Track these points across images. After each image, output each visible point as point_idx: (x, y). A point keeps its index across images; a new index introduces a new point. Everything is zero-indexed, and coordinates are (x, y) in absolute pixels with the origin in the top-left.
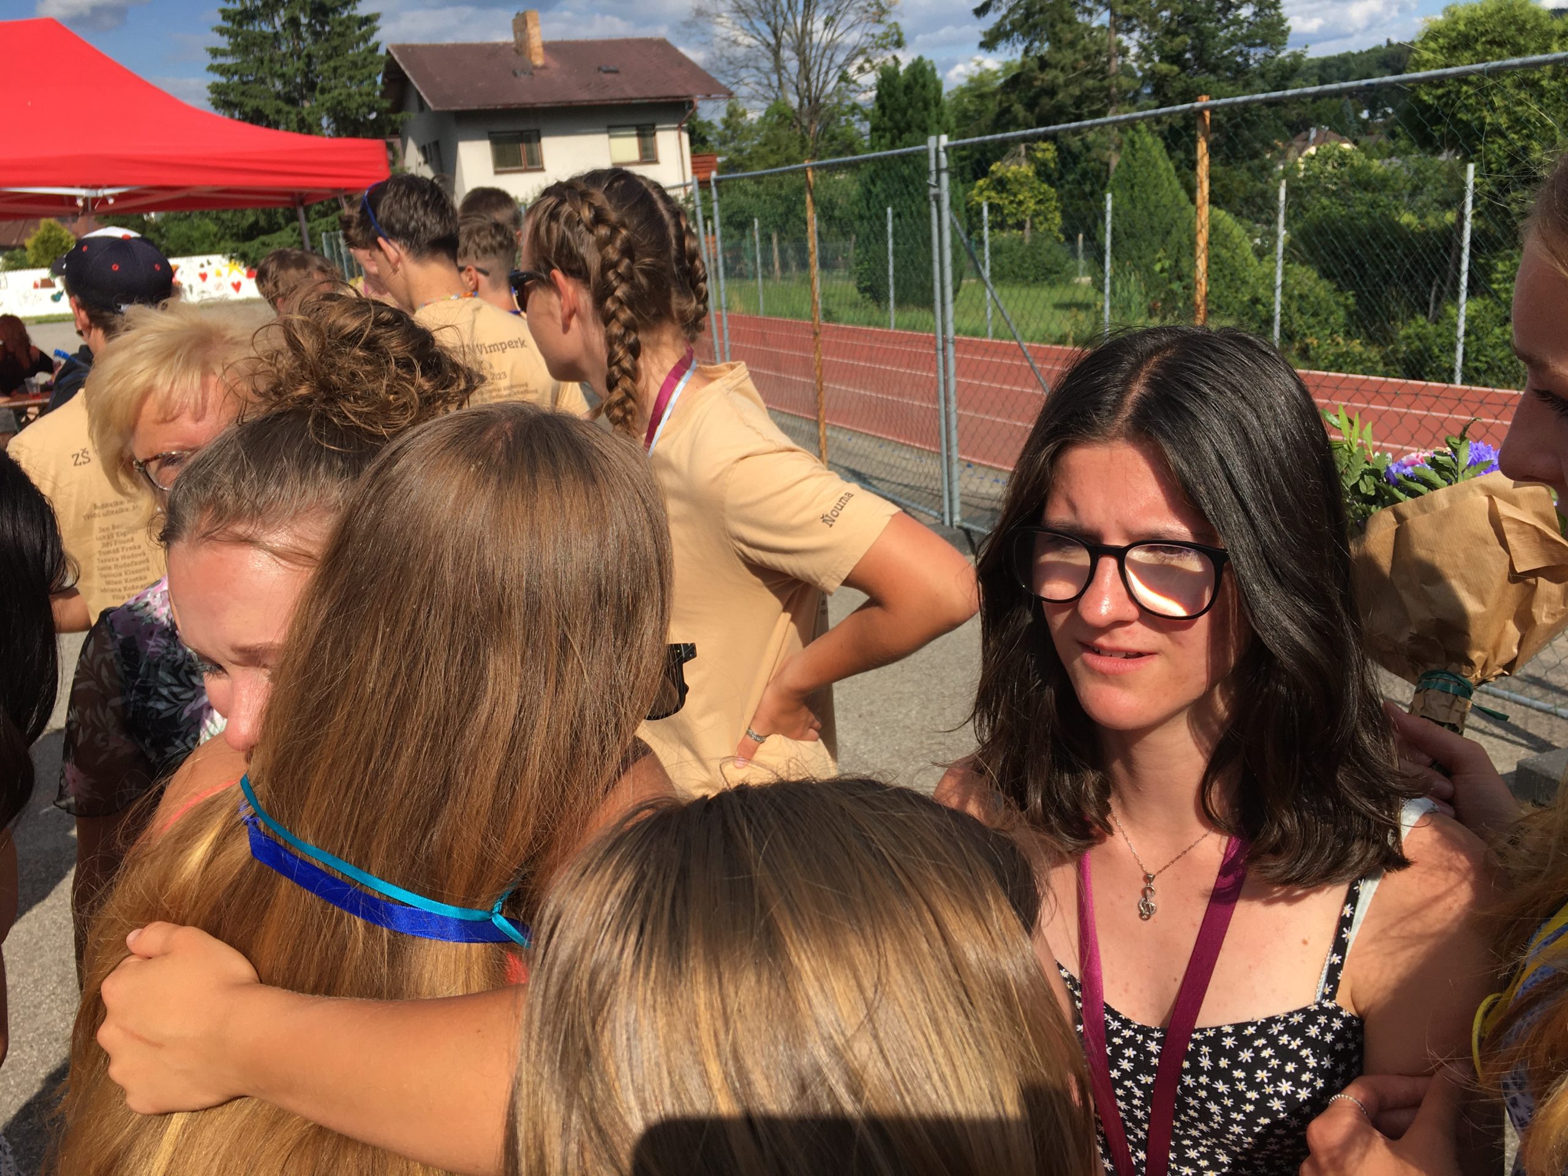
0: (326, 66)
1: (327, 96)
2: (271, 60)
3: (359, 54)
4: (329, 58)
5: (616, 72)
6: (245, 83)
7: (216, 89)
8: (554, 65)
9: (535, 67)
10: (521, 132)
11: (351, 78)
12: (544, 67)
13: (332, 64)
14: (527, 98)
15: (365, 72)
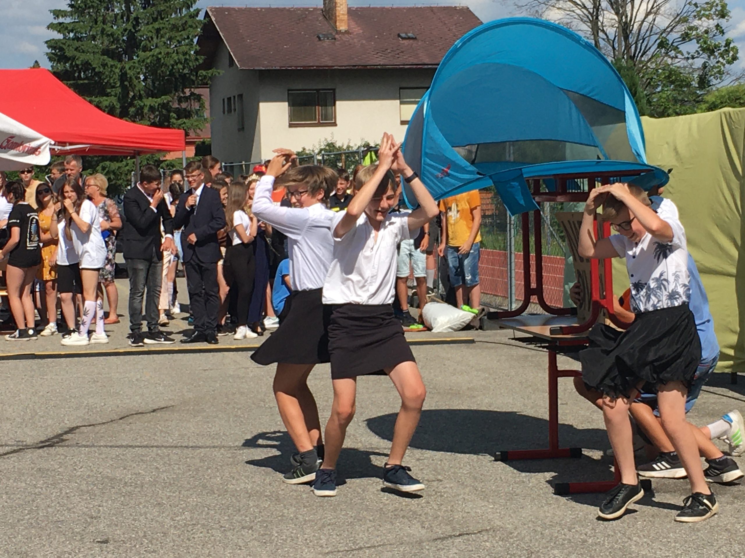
0: (150, 27)
1: (148, 54)
2: (104, 22)
3: (181, 18)
4: (155, 20)
5: (415, 39)
6: (78, 39)
7: (52, 44)
8: (357, 30)
9: (339, 32)
10: (318, 90)
11: (170, 39)
12: (347, 32)
13: (156, 25)
14: (327, 61)
15: (184, 34)
